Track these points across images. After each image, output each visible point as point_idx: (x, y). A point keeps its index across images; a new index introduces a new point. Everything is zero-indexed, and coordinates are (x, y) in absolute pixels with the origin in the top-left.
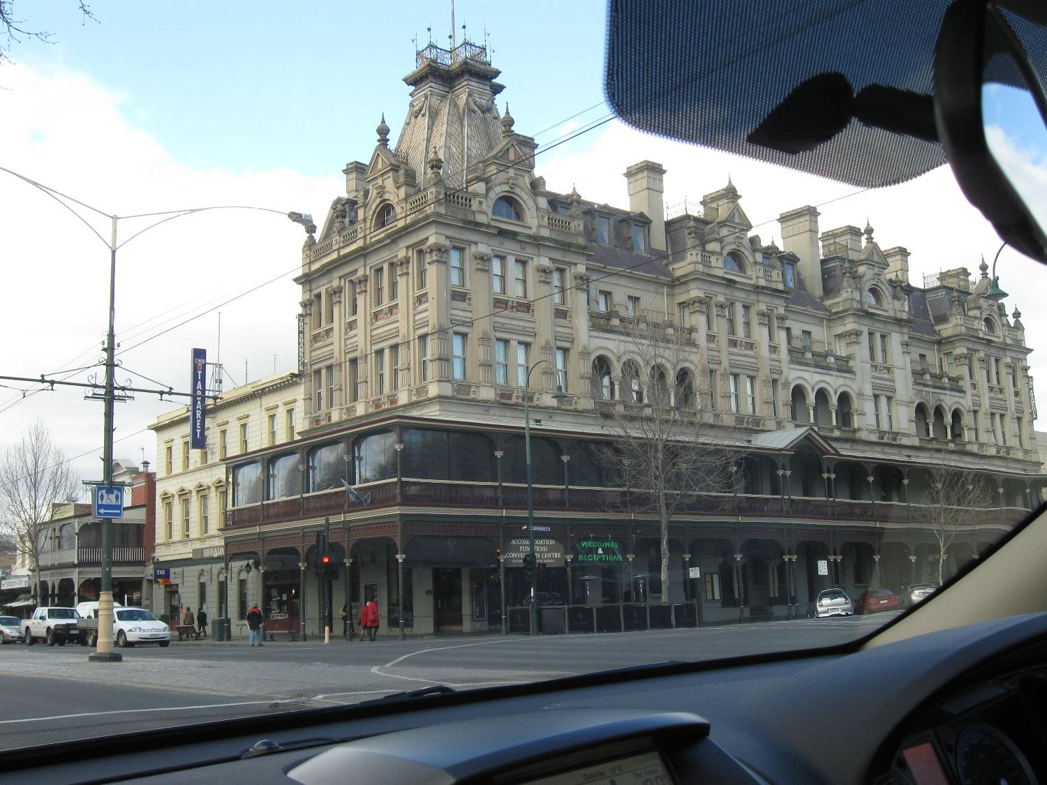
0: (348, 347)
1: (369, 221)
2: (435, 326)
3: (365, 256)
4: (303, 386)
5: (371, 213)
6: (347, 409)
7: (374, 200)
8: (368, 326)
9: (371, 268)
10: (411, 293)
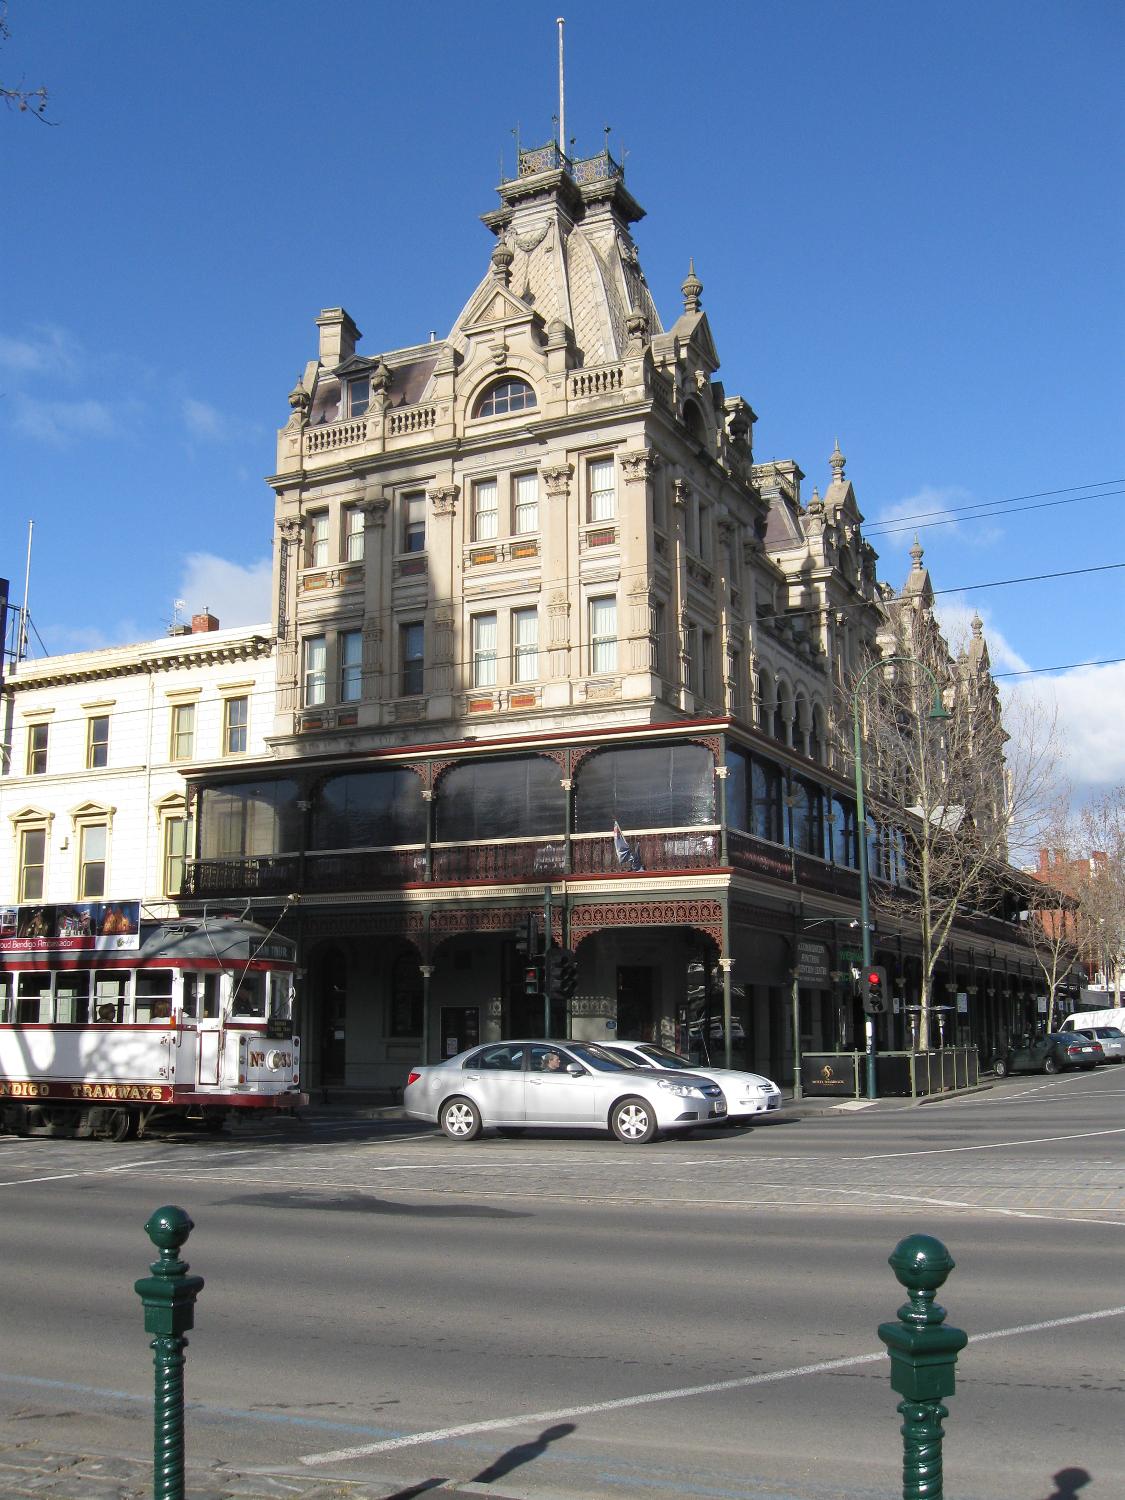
0: (397, 602)
1: (461, 402)
2: (641, 584)
3: (457, 456)
4: (273, 660)
5: (469, 387)
6: (396, 706)
7: (481, 366)
8: (458, 572)
9: (465, 476)
10: (573, 524)
